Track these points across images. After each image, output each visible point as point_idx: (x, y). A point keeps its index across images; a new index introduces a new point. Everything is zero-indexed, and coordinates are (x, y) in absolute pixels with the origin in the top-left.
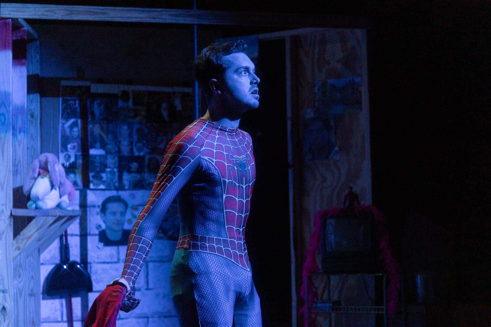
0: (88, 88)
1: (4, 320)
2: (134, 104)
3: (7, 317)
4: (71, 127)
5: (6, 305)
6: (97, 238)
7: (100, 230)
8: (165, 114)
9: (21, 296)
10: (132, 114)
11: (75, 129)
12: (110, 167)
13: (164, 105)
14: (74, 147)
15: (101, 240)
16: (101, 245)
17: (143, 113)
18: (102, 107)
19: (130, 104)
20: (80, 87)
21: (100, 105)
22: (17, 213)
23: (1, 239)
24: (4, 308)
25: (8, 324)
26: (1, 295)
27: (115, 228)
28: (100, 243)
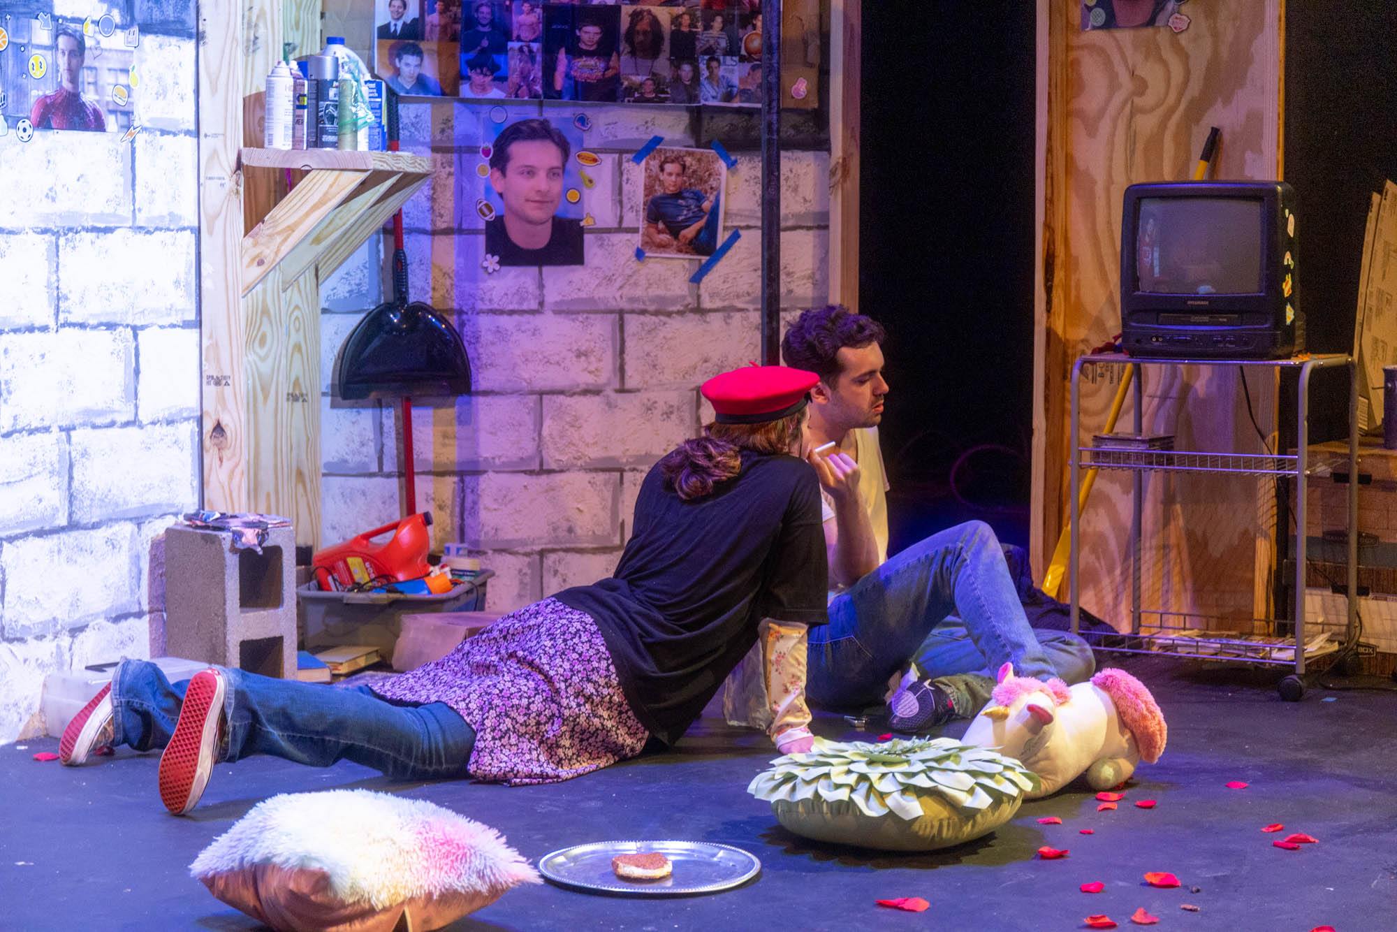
1: (221, 460)
3: (226, 454)
5: (226, 421)
7: (491, 217)
9: (266, 398)
12: (519, 39)
16: (492, 262)
22: (256, 158)
23: (211, 233)
24: (219, 428)
25: (232, 472)
26: (210, 390)
27: (535, 213)
28: (489, 256)
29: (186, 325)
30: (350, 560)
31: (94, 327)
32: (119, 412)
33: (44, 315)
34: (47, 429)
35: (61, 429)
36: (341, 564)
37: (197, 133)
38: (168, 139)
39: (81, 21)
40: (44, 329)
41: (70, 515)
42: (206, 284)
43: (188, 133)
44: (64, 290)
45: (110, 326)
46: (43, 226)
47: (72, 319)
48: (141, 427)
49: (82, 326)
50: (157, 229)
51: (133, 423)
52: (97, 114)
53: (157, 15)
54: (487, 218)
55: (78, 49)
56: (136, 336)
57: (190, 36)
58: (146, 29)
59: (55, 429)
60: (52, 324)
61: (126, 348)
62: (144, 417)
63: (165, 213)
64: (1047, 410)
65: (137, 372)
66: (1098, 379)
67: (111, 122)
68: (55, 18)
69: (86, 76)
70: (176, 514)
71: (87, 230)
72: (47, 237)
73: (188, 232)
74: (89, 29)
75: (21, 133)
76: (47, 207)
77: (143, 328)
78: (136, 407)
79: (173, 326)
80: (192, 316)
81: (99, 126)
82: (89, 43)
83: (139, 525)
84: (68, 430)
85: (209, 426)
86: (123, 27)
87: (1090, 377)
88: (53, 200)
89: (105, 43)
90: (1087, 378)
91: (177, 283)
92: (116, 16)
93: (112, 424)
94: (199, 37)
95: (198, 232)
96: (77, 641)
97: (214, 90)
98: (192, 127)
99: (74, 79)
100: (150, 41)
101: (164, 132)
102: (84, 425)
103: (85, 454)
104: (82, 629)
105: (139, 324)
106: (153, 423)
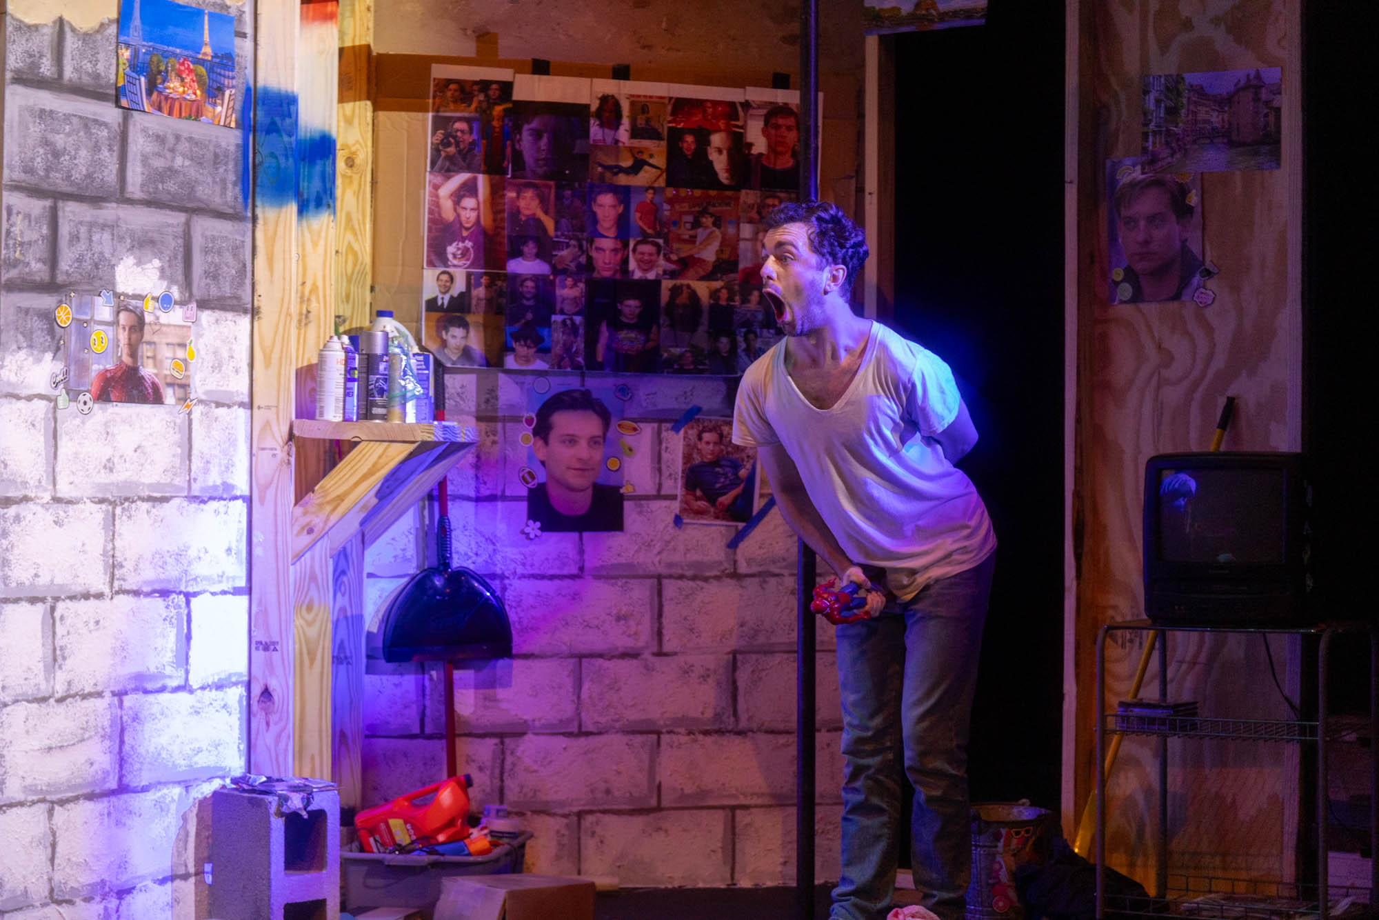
0: (507, 87)
1: (268, 724)
2: (635, 133)
3: (273, 718)
4: (458, 196)
5: (274, 684)
6: (523, 507)
7: (533, 484)
8: (720, 163)
9: (312, 661)
10: (627, 163)
11: (469, 202)
12: (562, 312)
13: (717, 139)
14: (465, 252)
15: (533, 515)
16: (533, 528)
17: (660, 161)
18: (544, 142)
19: (623, 134)
20: (485, 85)
21: (537, 135)
22: (307, 429)
23: (262, 502)
24: (266, 693)
25: (279, 735)
26: (259, 655)
27: (575, 480)
28: (531, 522)
29: (237, 591)
30: (392, 822)
31: (148, 595)
32: (170, 677)
33: (98, 582)
34: (99, 695)
35: (114, 694)
36: (383, 826)
37: (250, 405)
38: (222, 411)
39: (141, 298)
40: (99, 596)
41: (121, 777)
42: (257, 551)
43: (241, 405)
44: (119, 559)
45: (164, 593)
46: (100, 495)
47: (127, 586)
48: (191, 691)
49: (136, 593)
50: (212, 498)
51: (184, 687)
52: (155, 387)
53: (214, 291)
54: (529, 486)
55: (138, 325)
56: (188, 603)
57: (245, 312)
58: (203, 305)
59: (107, 694)
60: (107, 590)
61: (178, 614)
62: (195, 682)
63: (219, 482)
64: (1077, 675)
65: (189, 637)
66: (1128, 644)
67: (169, 396)
68: (117, 296)
69: (145, 350)
70: (223, 778)
71: (143, 500)
72: (104, 506)
73: (240, 501)
74: (150, 306)
75: (81, 406)
76: (104, 478)
77: (195, 594)
78: (187, 672)
79: (224, 593)
80: (242, 583)
81: (157, 399)
82: (148, 318)
83: (187, 788)
84: (120, 695)
85: (257, 690)
86: (182, 303)
87: (1120, 642)
88: (111, 470)
89: (165, 318)
90: (1117, 643)
91: (229, 550)
92: (176, 293)
93: (162, 690)
94: (254, 312)
95: (249, 500)
96: (123, 902)
97: (268, 363)
98: (246, 400)
99: (133, 354)
100: (206, 316)
101: (219, 405)
102: (136, 690)
103: (136, 718)
104: (129, 891)
105: (191, 590)
106: (203, 688)
